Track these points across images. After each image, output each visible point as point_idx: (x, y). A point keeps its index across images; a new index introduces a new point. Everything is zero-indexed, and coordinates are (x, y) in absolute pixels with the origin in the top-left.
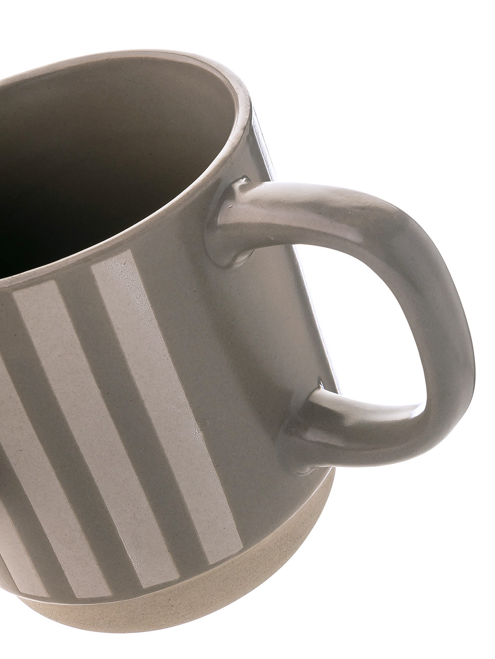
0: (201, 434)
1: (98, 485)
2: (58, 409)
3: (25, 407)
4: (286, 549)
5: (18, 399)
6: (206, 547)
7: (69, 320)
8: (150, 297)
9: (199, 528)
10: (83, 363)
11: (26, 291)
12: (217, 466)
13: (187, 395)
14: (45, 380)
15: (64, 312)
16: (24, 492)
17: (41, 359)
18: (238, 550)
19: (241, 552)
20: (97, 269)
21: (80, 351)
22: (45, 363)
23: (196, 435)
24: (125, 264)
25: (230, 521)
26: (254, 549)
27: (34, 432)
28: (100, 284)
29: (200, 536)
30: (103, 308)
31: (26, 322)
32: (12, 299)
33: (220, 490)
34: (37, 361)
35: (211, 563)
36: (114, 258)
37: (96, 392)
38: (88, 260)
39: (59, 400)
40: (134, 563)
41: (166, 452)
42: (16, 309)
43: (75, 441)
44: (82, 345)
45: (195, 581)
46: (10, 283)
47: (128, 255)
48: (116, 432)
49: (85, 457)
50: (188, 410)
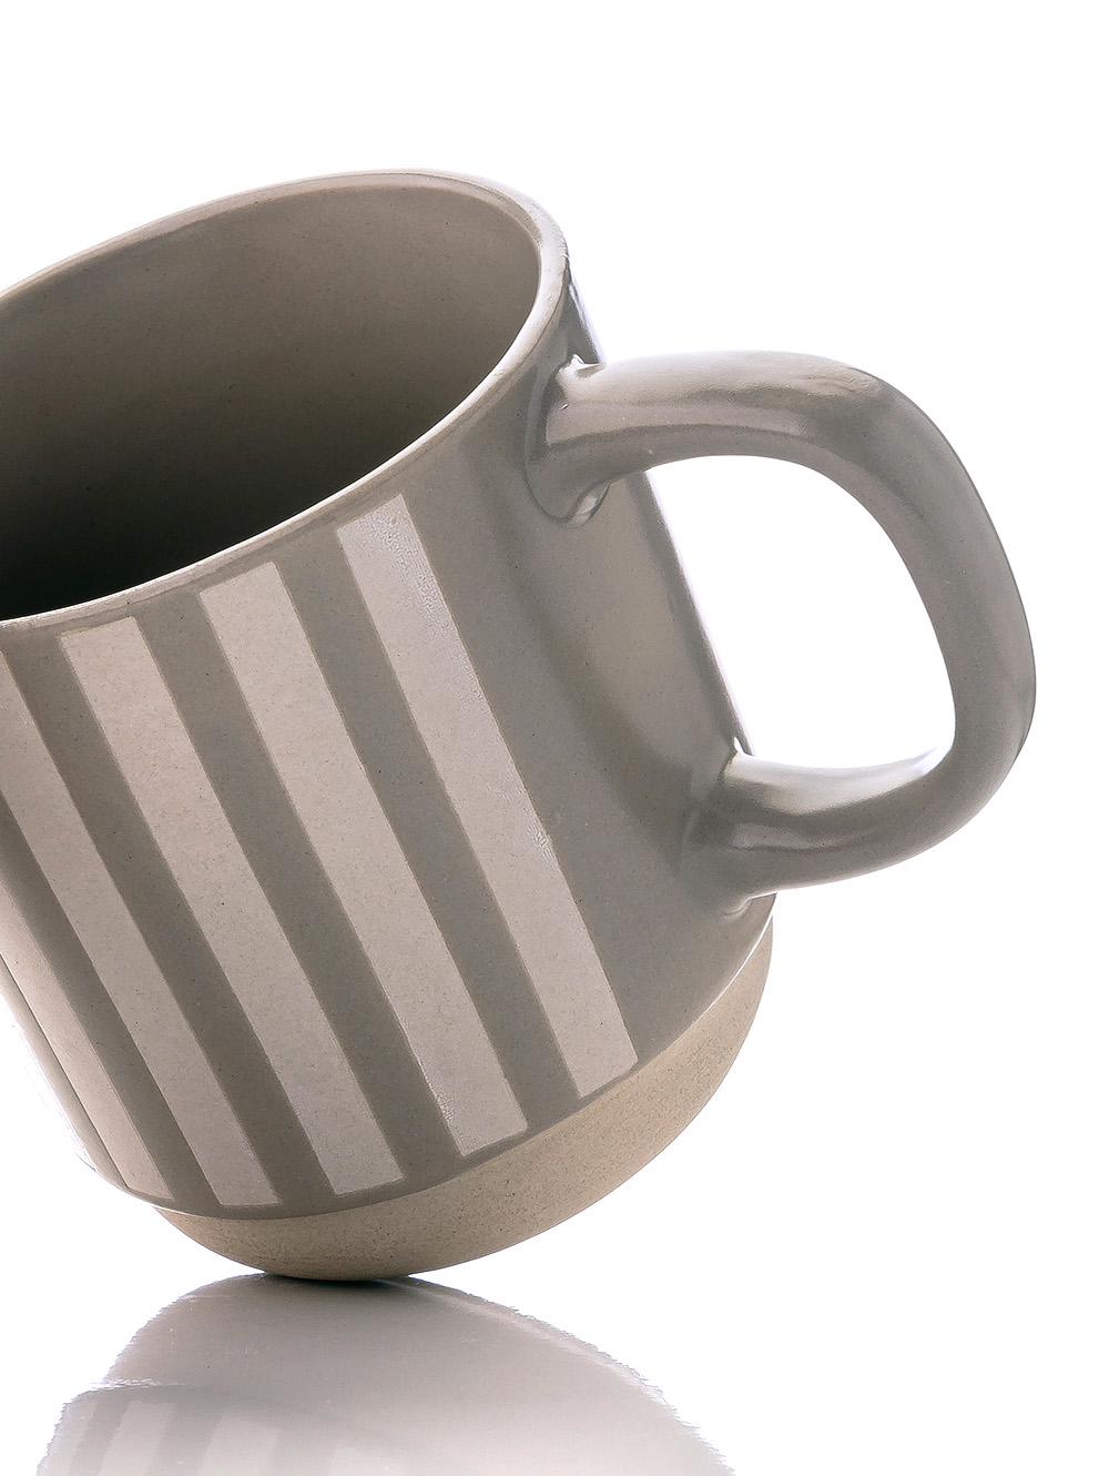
0: (547, 841)
1: (369, 954)
2: (291, 812)
3: (228, 814)
4: (708, 1071)
5: (216, 800)
6: (573, 1062)
7: (302, 635)
8: (441, 583)
9: (558, 1026)
10: (331, 715)
11: (222, 587)
12: (579, 902)
13: (519, 767)
14: (264, 756)
15: (294, 620)
16: (230, 989)
17: (256, 717)
18: (628, 1067)
19: (635, 1069)
20: (347, 534)
21: (325, 693)
22: (263, 723)
23: (541, 845)
24: (394, 521)
25: (611, 1010)
26: (654, 1067)
27: (247, 863)
28: (354, 562)
29: (559, 1040)
30: (362, 608)
31: (226, 647)
32: (199, 607)
33: (588, 948)
34: (247, 720)
35: (583, 1094)
36: (376, 513)
37: (358, 770)
38: (328, 518)
39: (291, 793)
40: (442, 1107)
41: (489, 879)
42: (208, 624)
43: (323, 872)
44: (328, 681)
45: (553, 1138)
46: (194, 575)
47: (397, 505)
48: (396, 846)
49: (343, 902)
50: (521, 793)
